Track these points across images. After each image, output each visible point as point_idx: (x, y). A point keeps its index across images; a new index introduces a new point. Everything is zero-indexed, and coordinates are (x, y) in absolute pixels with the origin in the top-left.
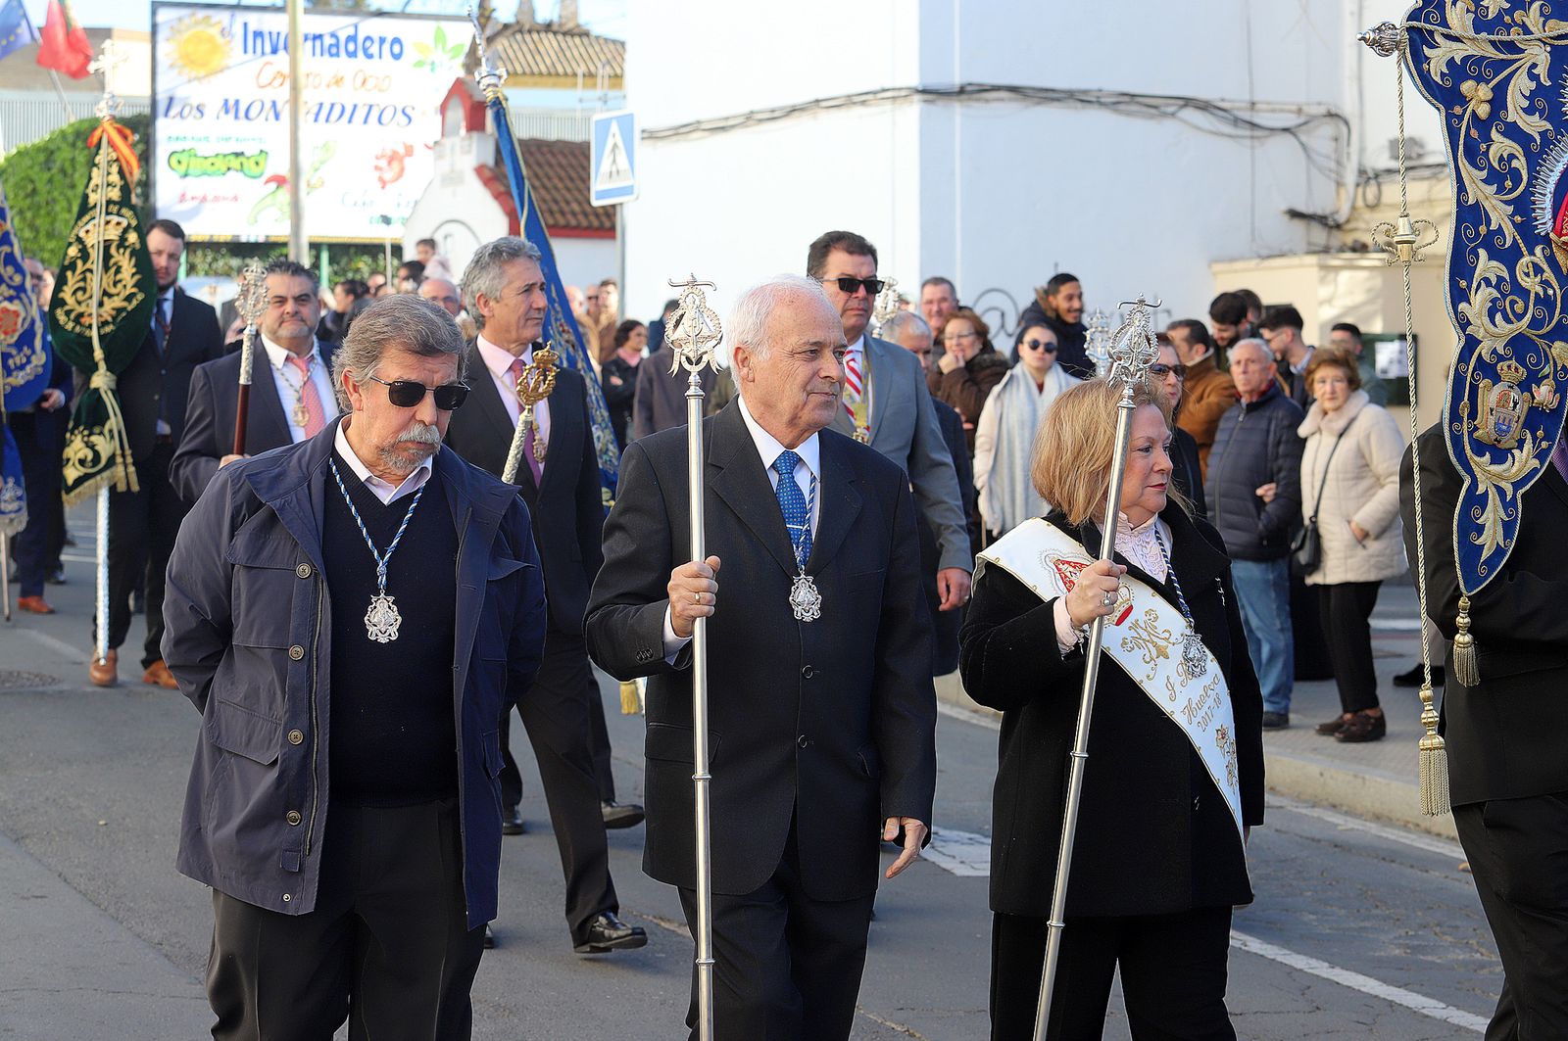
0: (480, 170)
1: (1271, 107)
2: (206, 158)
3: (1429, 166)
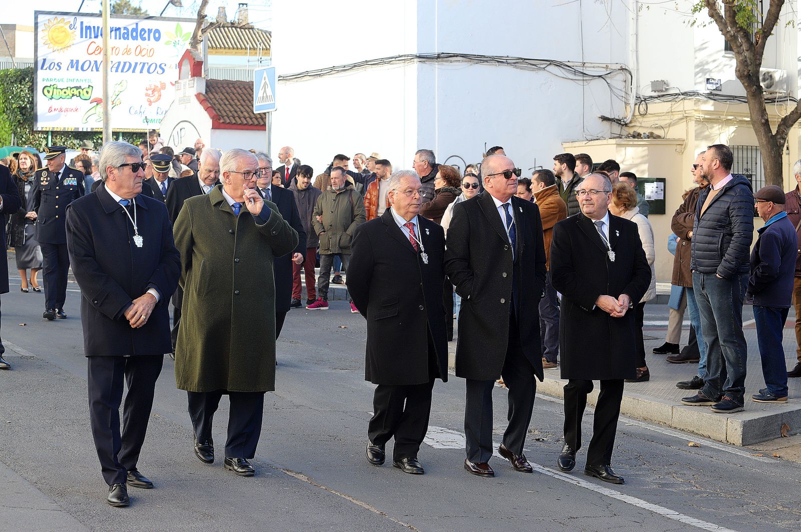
0: (198, 96)
1: (593, 65)
2: (62, 89)
3: (671, 95)
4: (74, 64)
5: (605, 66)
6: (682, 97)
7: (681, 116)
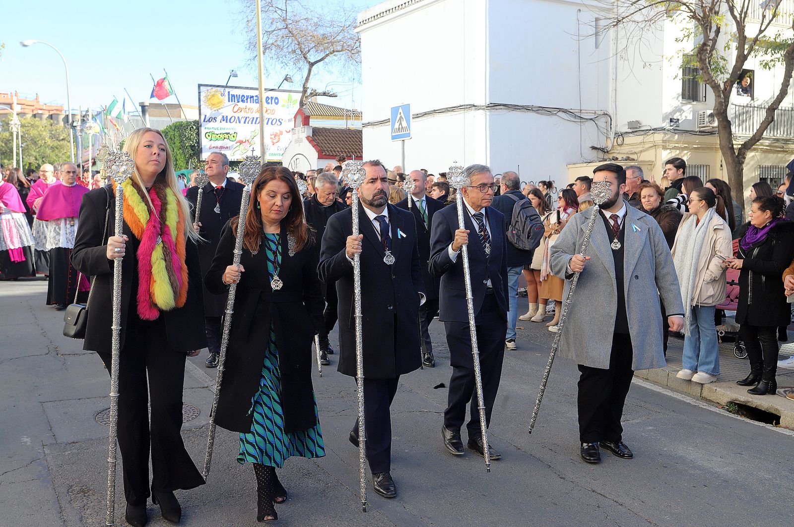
0: (308, 138)
1: (586, 112)
2: (217, 134)
3: (643, 131)
4: (225, 119)
5: (594, 112)
6: (653, 131)
7: (652, 145)
